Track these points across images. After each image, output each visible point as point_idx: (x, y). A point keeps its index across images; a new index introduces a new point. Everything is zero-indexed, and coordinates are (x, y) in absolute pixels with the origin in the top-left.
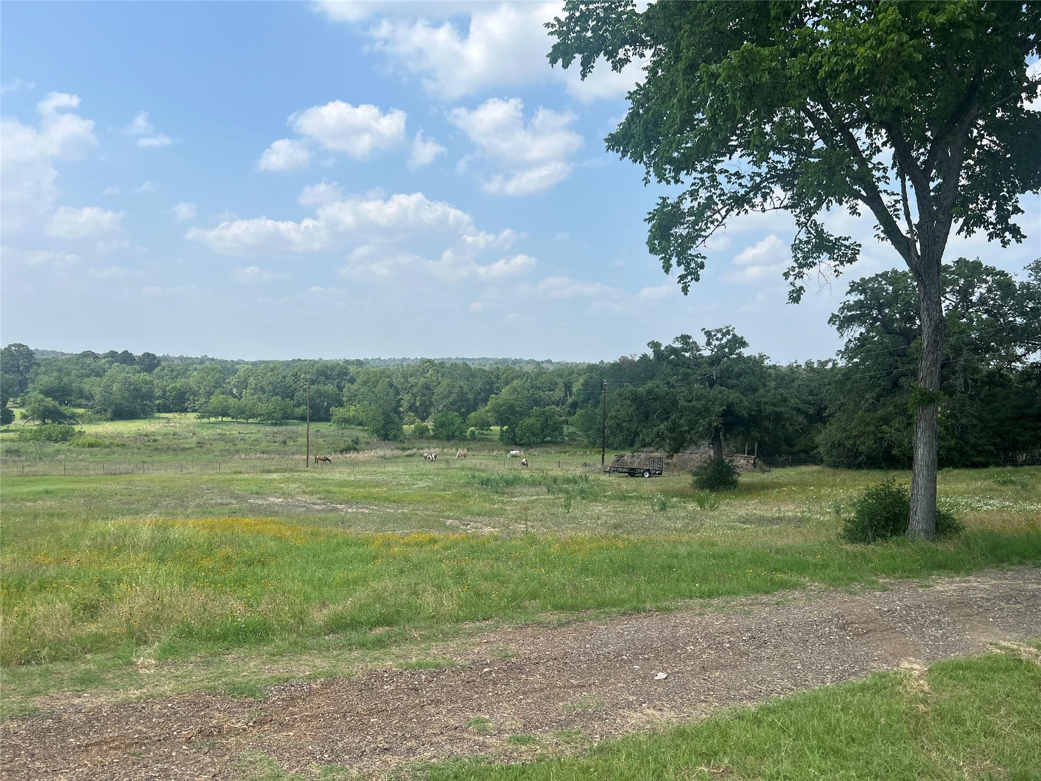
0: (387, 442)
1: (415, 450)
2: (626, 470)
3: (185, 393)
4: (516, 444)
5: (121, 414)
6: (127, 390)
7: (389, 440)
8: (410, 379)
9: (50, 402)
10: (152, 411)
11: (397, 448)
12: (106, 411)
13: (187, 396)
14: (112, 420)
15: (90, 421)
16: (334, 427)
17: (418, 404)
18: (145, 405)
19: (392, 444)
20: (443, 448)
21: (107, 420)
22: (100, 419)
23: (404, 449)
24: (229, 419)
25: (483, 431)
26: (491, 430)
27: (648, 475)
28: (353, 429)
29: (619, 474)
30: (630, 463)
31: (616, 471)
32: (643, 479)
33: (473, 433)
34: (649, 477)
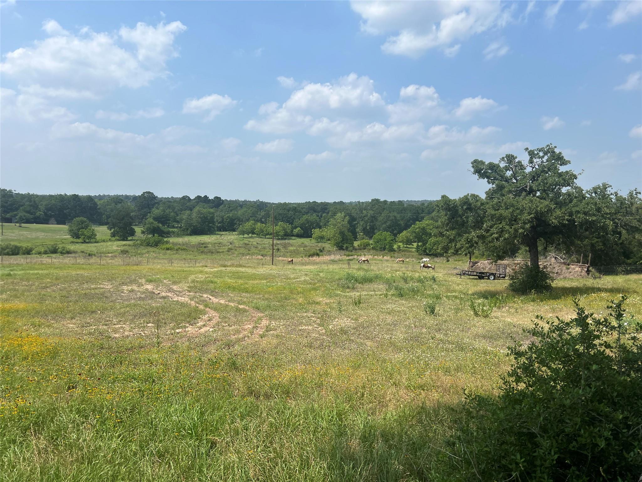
0: (342, 251)
1: (356, 257)
2: (475, 273)
3: (234, 220)
4: (427, 255)
5: (196, 232)
6: (200, 217)
7: (343, 250)
8: (364, 211)
9: (156, 224)
10: (215, 231)
11: (345, 255)
12: (187, 229)
13: (235, 222)
14: (191, 235)
15: (178, 235)
16: (313, 241)
17: (368, 228)
18: (211, 226)
20: (374, 256)
21: (188, 235)
22: (184, 235)
23: (349, 255)
24: (255, 235)
25: (408, 246)
26: (413, 245)
27: (493, 278)
28: (325, 242)
29: (468, 277)
30: (482, 268)
31: (466, 274)
32: (489, 280)
33: (399, 247)
34: (494, 279)
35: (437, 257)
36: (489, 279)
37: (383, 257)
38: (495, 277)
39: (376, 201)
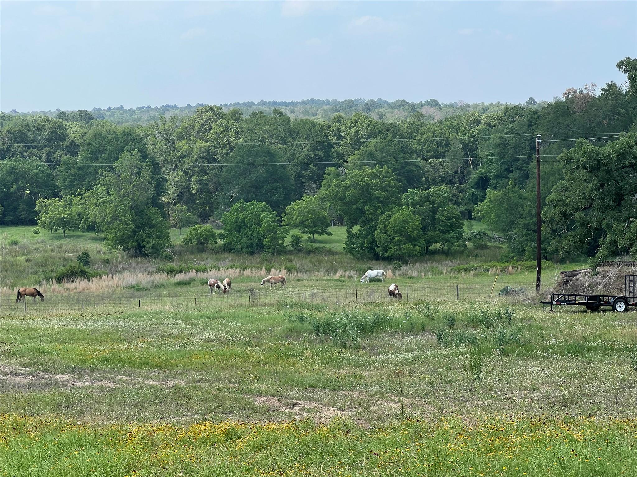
1: (192, 274)
2: (578, 299)
4: (377, 258)
7: (145, 256)
8: (178, 144)
11: (159, 270)
16: (43, 234)
17: (194, 188)
19: (152, 264)
20: (244, 269)
23: (172, 272)
25: (316, 236)
26: (329, 234)
27: (623, 307)
28: (79, 237)
29: (569, 307)
30: (589, 286)
31: (562, 301)
32: (615, 314)
33: (297, 239)
34: (626, 310)
35: (406, 263)
36: (614, 309)
37: (268, 271)
38: (627, 304)
39: (209, 114)
